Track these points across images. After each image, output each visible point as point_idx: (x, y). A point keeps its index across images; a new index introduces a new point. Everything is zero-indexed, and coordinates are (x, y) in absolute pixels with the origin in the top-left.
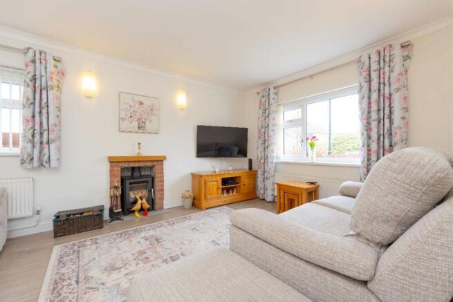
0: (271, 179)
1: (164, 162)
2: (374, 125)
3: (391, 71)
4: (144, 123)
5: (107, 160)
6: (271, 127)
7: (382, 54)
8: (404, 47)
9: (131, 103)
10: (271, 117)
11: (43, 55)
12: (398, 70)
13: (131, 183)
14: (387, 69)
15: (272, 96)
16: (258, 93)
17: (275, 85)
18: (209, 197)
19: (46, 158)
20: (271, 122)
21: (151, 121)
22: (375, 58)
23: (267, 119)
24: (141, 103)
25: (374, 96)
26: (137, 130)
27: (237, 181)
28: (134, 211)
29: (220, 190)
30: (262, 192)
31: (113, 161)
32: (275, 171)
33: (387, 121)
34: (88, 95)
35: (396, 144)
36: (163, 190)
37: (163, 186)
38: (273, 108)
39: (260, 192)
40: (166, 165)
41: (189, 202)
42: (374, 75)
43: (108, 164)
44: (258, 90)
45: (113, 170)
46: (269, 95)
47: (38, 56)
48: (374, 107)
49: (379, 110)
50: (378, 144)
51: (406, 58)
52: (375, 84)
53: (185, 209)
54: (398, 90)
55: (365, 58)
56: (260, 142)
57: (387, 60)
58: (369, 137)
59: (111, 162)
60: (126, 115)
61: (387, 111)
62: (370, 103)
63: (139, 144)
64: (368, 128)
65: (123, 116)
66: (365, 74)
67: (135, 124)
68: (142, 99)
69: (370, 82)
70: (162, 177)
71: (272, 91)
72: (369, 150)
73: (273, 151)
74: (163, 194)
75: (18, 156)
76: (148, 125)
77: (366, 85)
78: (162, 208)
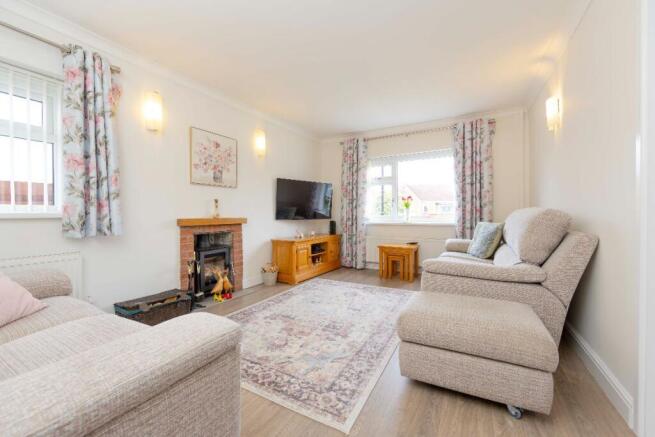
0: (362, 244)
1: (243, 225)
2: (468, 187)
3: (482, 142)
4: (221, 172)
5: (176, 223)
6: (361, 185)
7: (474, 126)
8: (491, 123)
9: (206, 144)
10: (360, 173)
11: (97, 61)
12: (486, 142)
13: (206, 257)
14: (478, 139)
15: (361, 149)
16: (342, 143)
17: (366, 136)
18: (300, 268)
19: (106, 221)
20: (361, 180)
21: (228, 170)
22: (468, 128)
23: (355, 174)
24: (217, 145)
25: (469, 163)
26: (213, 182)
27: (322, 248)
28: (213, 294)
29: (310, 260)
30: (349, 259)
31: (184, 226)
32: (366, 235)
33: (478, 185)
34: (153, 128)
35: (485, 205)
36: (242, 264)
37: (242, 258)
38: (362, 162)
39: (346, 260)
40: (245, 230)
41: (272, 278)
42: (468, 143)
43: (178, 230)
44: (341, 139)
45: (185, 239)
46: (357, 148)
47: (89, 60)
48: (468, 172)
49: (472, 175)
50: (472, 205)
51: (492, 132)
52: (468, 152)
53: (268, 286)
54: (487, 159)
55: (460, 126)
56: (346, 201)
57: (479, 131)
58: (464, 199)
59: (182, 227)
60: (200, 160)
61: (478, 177)
62: (464, 167)
63: (216, 201)
64: (463, 191)
65: (196, 160)
66: (461, 141)
67: (211, 173)
68: (219, 140)
69: (464, 149)
70: (241, 247)
71: (361, 143)
72: (464, 210)
73: (364, 212)
74: (241, 270)
75: (60, 219)
76: (225, 176)
77: (461, 151)
78: (241, 289)
